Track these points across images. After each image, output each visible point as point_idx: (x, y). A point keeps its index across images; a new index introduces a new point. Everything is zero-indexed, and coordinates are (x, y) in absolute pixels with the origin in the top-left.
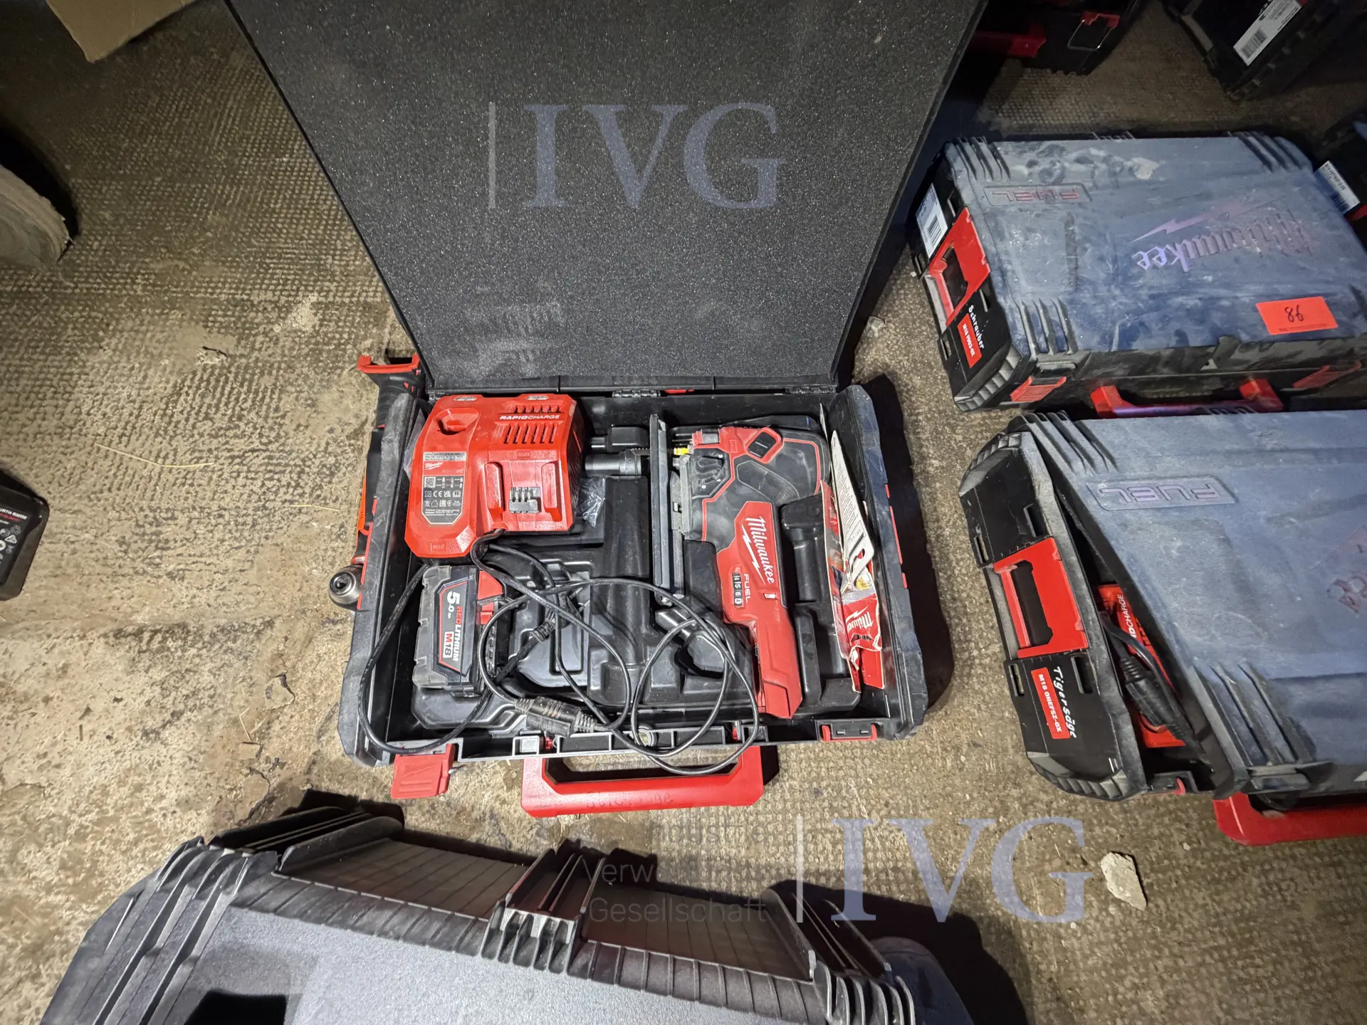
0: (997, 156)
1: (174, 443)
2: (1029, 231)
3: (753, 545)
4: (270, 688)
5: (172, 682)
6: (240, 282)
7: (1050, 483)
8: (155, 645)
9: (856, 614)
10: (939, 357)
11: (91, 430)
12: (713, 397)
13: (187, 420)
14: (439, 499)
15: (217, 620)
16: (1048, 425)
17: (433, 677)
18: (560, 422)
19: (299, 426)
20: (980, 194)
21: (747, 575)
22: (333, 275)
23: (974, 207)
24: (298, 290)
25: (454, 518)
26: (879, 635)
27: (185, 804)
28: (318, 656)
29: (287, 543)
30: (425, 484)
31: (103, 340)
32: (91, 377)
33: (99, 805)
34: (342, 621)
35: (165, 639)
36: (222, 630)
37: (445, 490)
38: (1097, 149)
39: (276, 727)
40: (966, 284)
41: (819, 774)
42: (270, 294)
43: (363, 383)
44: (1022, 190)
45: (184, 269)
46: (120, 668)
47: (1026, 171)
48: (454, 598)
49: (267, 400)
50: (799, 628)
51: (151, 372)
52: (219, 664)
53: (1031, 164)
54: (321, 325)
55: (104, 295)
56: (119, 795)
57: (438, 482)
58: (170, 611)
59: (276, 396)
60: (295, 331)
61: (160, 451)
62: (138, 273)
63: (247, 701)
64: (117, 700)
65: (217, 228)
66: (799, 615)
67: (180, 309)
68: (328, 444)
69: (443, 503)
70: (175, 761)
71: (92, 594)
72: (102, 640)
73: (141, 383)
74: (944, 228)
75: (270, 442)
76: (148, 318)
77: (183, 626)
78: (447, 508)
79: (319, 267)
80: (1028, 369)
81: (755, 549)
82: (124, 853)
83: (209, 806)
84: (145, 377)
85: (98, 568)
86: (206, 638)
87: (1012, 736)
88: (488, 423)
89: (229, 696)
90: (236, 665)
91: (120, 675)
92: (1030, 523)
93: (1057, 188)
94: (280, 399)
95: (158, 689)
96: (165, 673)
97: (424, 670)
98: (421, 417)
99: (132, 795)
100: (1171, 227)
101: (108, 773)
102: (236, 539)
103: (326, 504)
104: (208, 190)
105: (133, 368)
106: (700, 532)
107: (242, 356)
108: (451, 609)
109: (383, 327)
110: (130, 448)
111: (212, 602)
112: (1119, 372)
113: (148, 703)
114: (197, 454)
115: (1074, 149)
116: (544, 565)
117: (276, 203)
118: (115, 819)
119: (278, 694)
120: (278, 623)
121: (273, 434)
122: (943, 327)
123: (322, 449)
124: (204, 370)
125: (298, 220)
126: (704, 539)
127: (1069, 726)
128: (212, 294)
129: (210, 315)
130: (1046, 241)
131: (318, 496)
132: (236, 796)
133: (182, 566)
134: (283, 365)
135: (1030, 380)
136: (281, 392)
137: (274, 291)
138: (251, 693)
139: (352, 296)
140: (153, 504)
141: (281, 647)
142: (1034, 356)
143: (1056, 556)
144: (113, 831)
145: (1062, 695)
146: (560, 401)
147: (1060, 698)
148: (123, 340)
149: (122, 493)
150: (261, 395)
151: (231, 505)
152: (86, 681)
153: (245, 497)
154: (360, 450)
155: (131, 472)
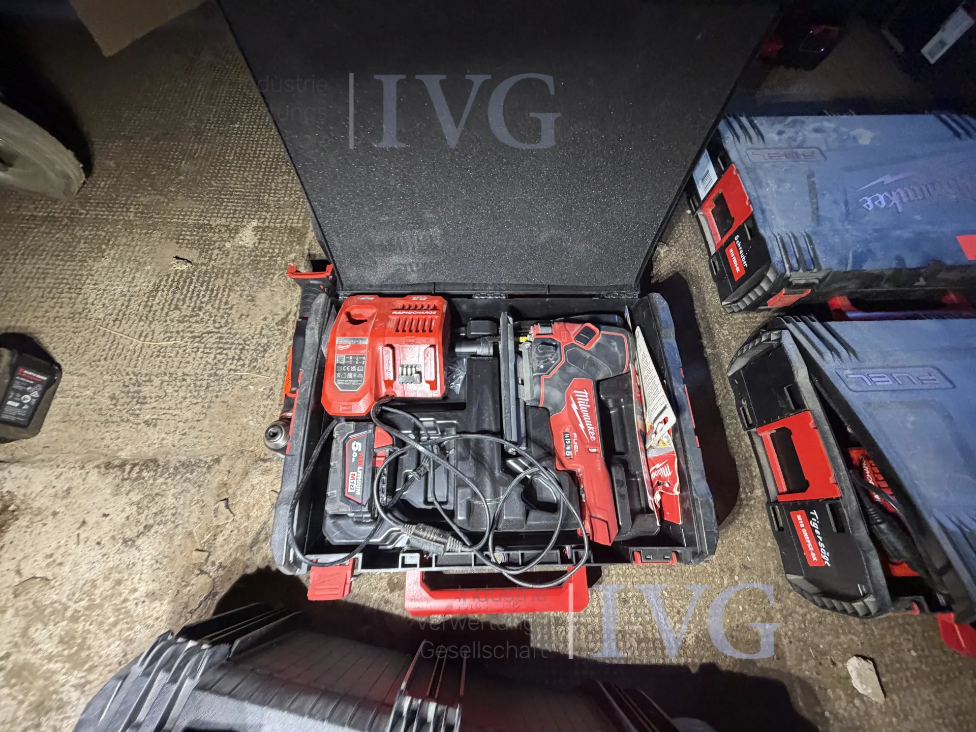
0: (754, 126)
1: (152, 326)
2: (780, 181)
3: (579, 411)
4: (216, 510)
5: (145, 503)
6: (203, 212)
7: (805, 369)
8: (134, 475)
9: (658, 466)
10: (709, 272)
11: (94, 316)
12: (547, 300)
13: (162, 309)
14: (347, 372)
15: (179, 457)
16: (802, 325)
17: (340, 507)
18: (437, 317)
19: (242, 315)
20: (743, 154)
21: (575, 434)
22: (269, 206)
23: (738, 163)
24: (244, 217)
25: (358, 386)
26: (678, 483)
27: (152, 596)
28: (252, 485)
29: (231, 400)
30: (337, 361)
31: (104, 251)
32: (95, 278)
33: (89, 594)
34: (270, 460)
35: (141, 471)
36: (183, 465)
37: (352, 365)
38: (828, 123)
39: (220, 539)
40: (733, 220)
41: (626, 587)
42: (224, 220)
43: (288, 285)
44: (773, 151)
45: (163, 202)
46: (109, 491)
47: (776, 138)
48: (357, 447)
49: (220, 296)
50: (614, 474)
51: (138, 275)
52: (179, 489)
53: (780, 133)
54: (259, 243)
55: (107, 220)
56: (104, 587)
57: (347, 360)
58: (145, 449)
59: (226, 293)
60: (241, 247)
61: (142, 332)
62: (131, 204)
63: (199, 518)
64: (105, 515)
65: (188, 173)
66: (614, 465)
67: (160, 230)
68: (262, 328)
69: (350, 375)
70: (146, 563)
71: (90, 435)
72: (96, 470)
73: (131, 282)
74: (715, 178)
75: (221, 327)
76: (137, 236)
77: (155, 461)
78: (353, 379)
79: (258, 201)
80: (784, 283)
81: (581, 415)
82: (106, 632)
83: (168, 599)
84: (134, 278)
85: (95, 416)
86: (171, 470)
87: (774, 561)
88: (384, 317)
89: (187, 514)
90: (192, 491)
91: (108, 497)
92: (789, 399)
93: (800, 151)
94: (229, 295)
95: (135, 508)
96: (140, 496)
97: (333, 501)
98: (333, 310)
99: (113, 587)
100: (888, 179)
101: (97, 570)
102: (195, 397)
103: (260, 373)
104: (182, 147)
105: (125, 272)
106: (539, 401)
107: (203, 264)
108: (355, 455)
109: (303, 245)
110: (120, 330)
111: (176, 443)
112: (852, 286)
113: (128, 518)
114: (168, 334)
115: (811, 122)
116: (421, 422)
117: (229, 156)
118: (100, 606)
119: (222, 514)
120: (223, 460)
121: (223, 321)
122: (713, 251)
123: (258, 332)
124: (176, 273)
125: (245, 168)
126: (541, 405)
127: (824, 557)
128: (182, 219)
129: (181, 235)
130: (793, 189)
131: (255, 367)
132: (190, 591)
133: (155, 417)
134: (232, 271)
135: (784, 291)
136: (230, 290)
137: (226, 218)
138: (203, 513)
139: (282, 222)
140: (136, 370)
141: (225, 479)
142: (788, 273)
143: (812, 424)
144: (98, 615)
145: (817, 532)
146: (437, 301)
147: (816, 535)
148: (119, 252)
149: (114, 362)
150: (215, 292)
151: (192, 372)
152: (83, 500)
153: (202, 366)
154: (286, 333)
155: (121, 346)
